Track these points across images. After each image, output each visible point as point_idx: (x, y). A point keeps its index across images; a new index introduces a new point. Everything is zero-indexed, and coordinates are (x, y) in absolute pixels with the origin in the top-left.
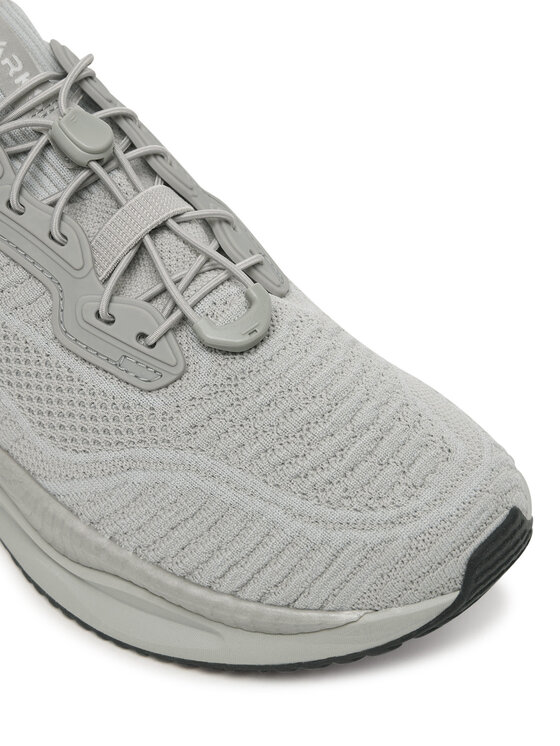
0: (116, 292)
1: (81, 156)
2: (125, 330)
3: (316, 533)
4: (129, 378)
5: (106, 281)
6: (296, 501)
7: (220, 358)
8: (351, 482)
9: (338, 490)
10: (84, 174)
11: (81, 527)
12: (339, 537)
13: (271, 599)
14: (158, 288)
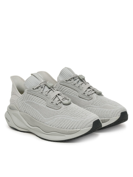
0: (54, 100)
1: (49, 87)
2: (54, 103)
3: (76, 120)
4: (55, 108)
5: (52, 99)
6: (74, 117)
7: (65, 106)
8: (80, 115)
9: (78, 116)
10: (50, 89)
11: (49, 126)
12: (78, 120)
13: (71, 128)
14: (59, 100)
